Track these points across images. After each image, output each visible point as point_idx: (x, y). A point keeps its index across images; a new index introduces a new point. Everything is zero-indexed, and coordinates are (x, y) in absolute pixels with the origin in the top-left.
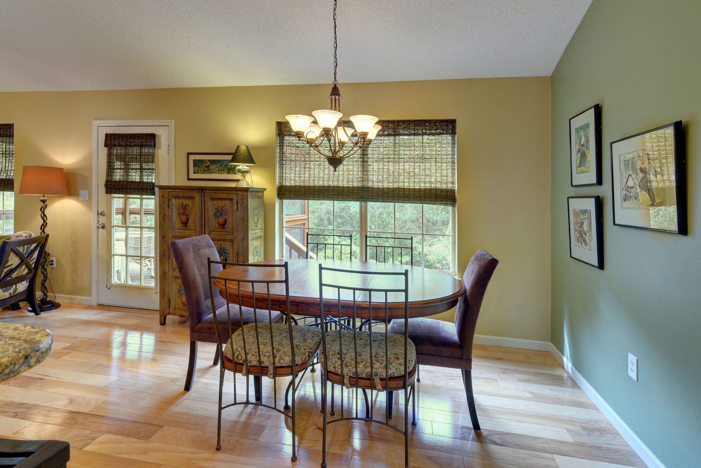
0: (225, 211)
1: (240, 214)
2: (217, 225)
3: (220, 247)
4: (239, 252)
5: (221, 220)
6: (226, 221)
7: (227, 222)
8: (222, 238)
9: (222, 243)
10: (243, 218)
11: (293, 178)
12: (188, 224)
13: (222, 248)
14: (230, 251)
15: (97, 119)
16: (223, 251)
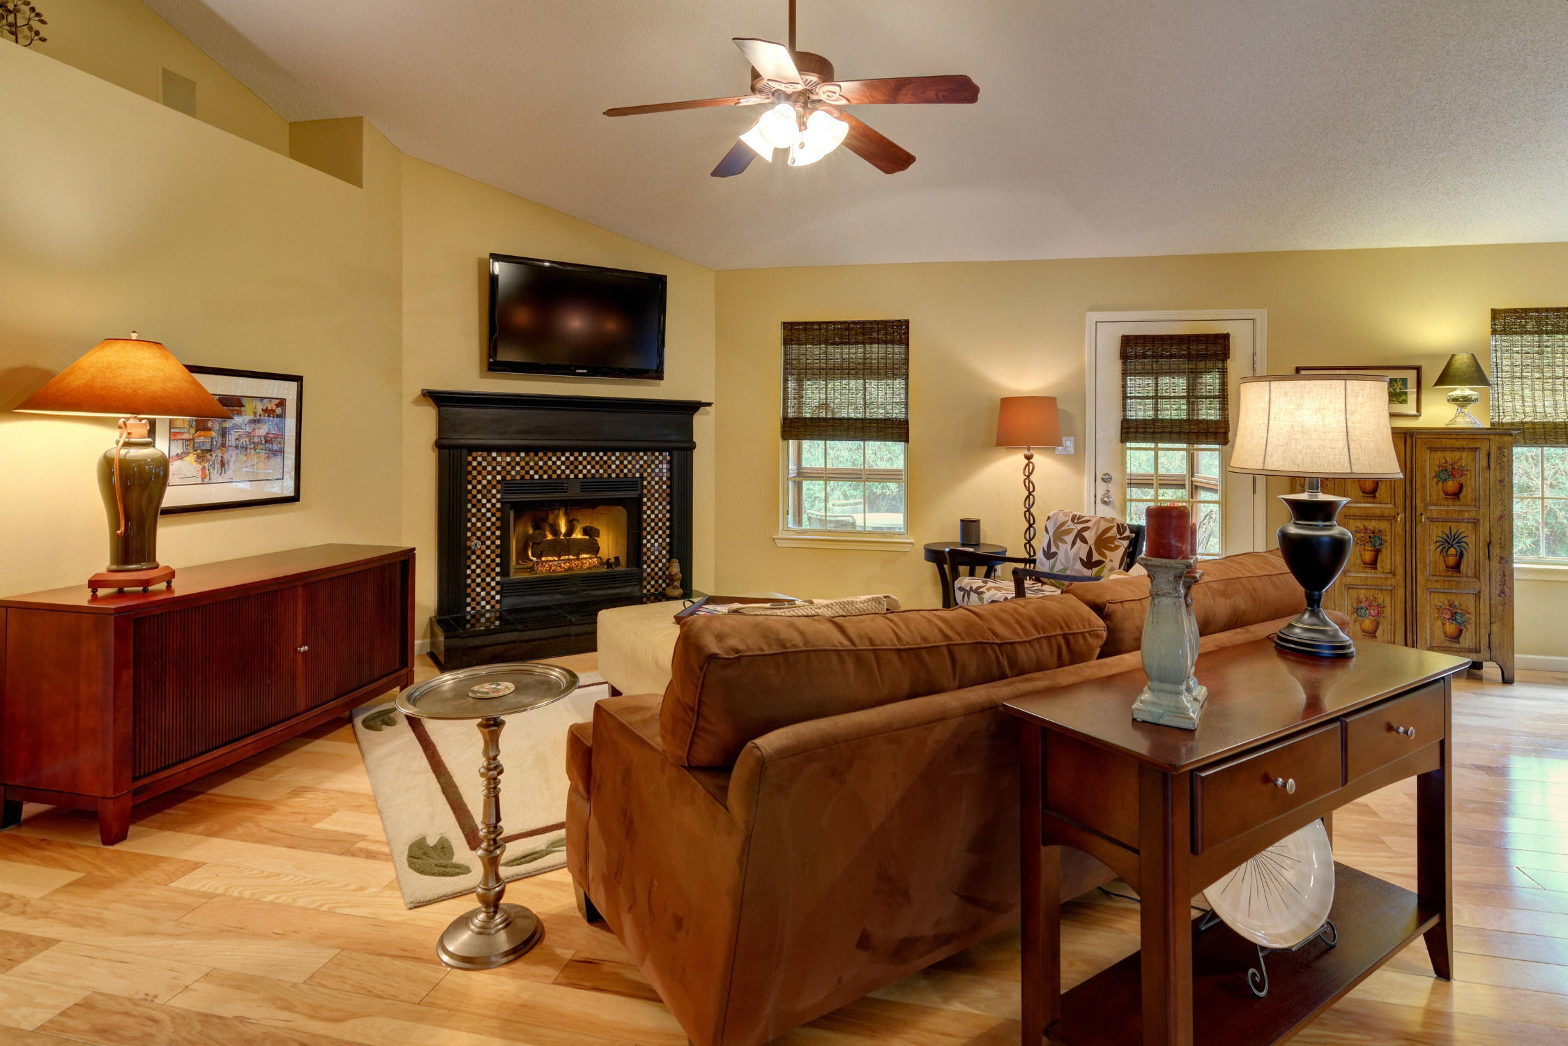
0: (1458, 469)
1: (1494, 475)
2: (1442, 494)
3: (1448, 533)
4: (1492, 540)
5: (1451, 485)
6: (1461, 487)
7: (1464, 489)
8: (1455, 516)
9: (1454, 526)
10: (1501, 481)
11: (1519, 408)
12: (1377, 494)
13: (1453, 534)
14: (1471, 540)
15: (1092, 309)
16: (1454, 540)
